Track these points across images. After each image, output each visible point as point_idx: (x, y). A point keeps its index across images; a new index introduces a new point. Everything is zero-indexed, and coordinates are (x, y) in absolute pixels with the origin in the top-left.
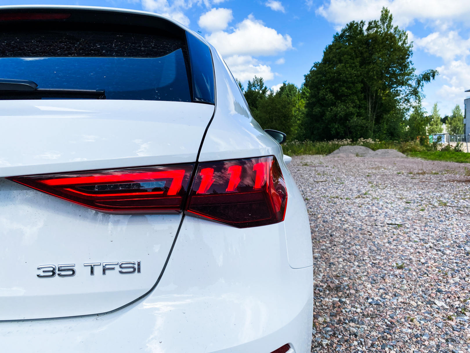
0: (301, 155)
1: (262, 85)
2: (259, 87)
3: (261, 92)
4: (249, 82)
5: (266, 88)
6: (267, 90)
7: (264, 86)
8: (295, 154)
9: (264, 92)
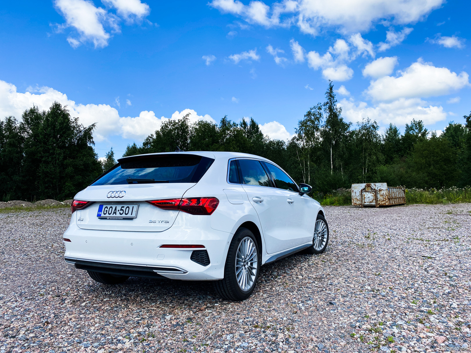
0: (459, 203)
1: (422, 128)
2: (417, 130)
3: (420, 135)
4: (407, 125)
5: (426, 131)
6: (427, 133)
7: (424, 128)
8: (451, 201)
9: (424, 134)
